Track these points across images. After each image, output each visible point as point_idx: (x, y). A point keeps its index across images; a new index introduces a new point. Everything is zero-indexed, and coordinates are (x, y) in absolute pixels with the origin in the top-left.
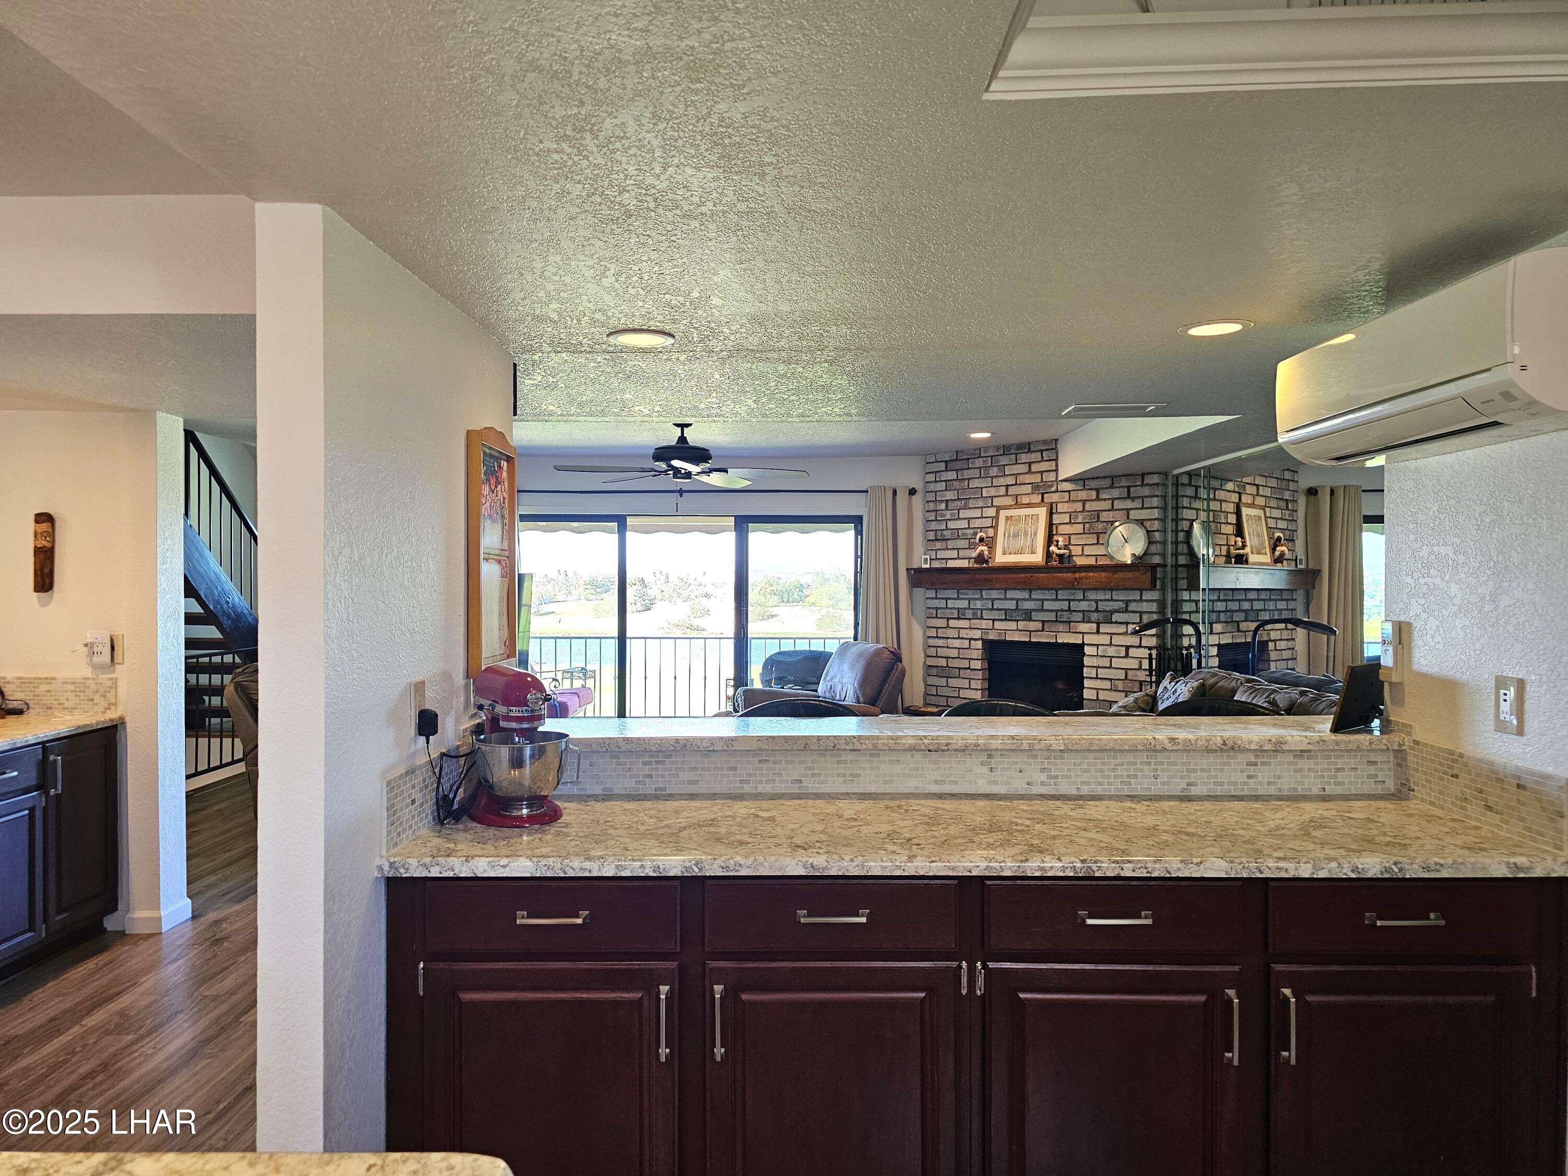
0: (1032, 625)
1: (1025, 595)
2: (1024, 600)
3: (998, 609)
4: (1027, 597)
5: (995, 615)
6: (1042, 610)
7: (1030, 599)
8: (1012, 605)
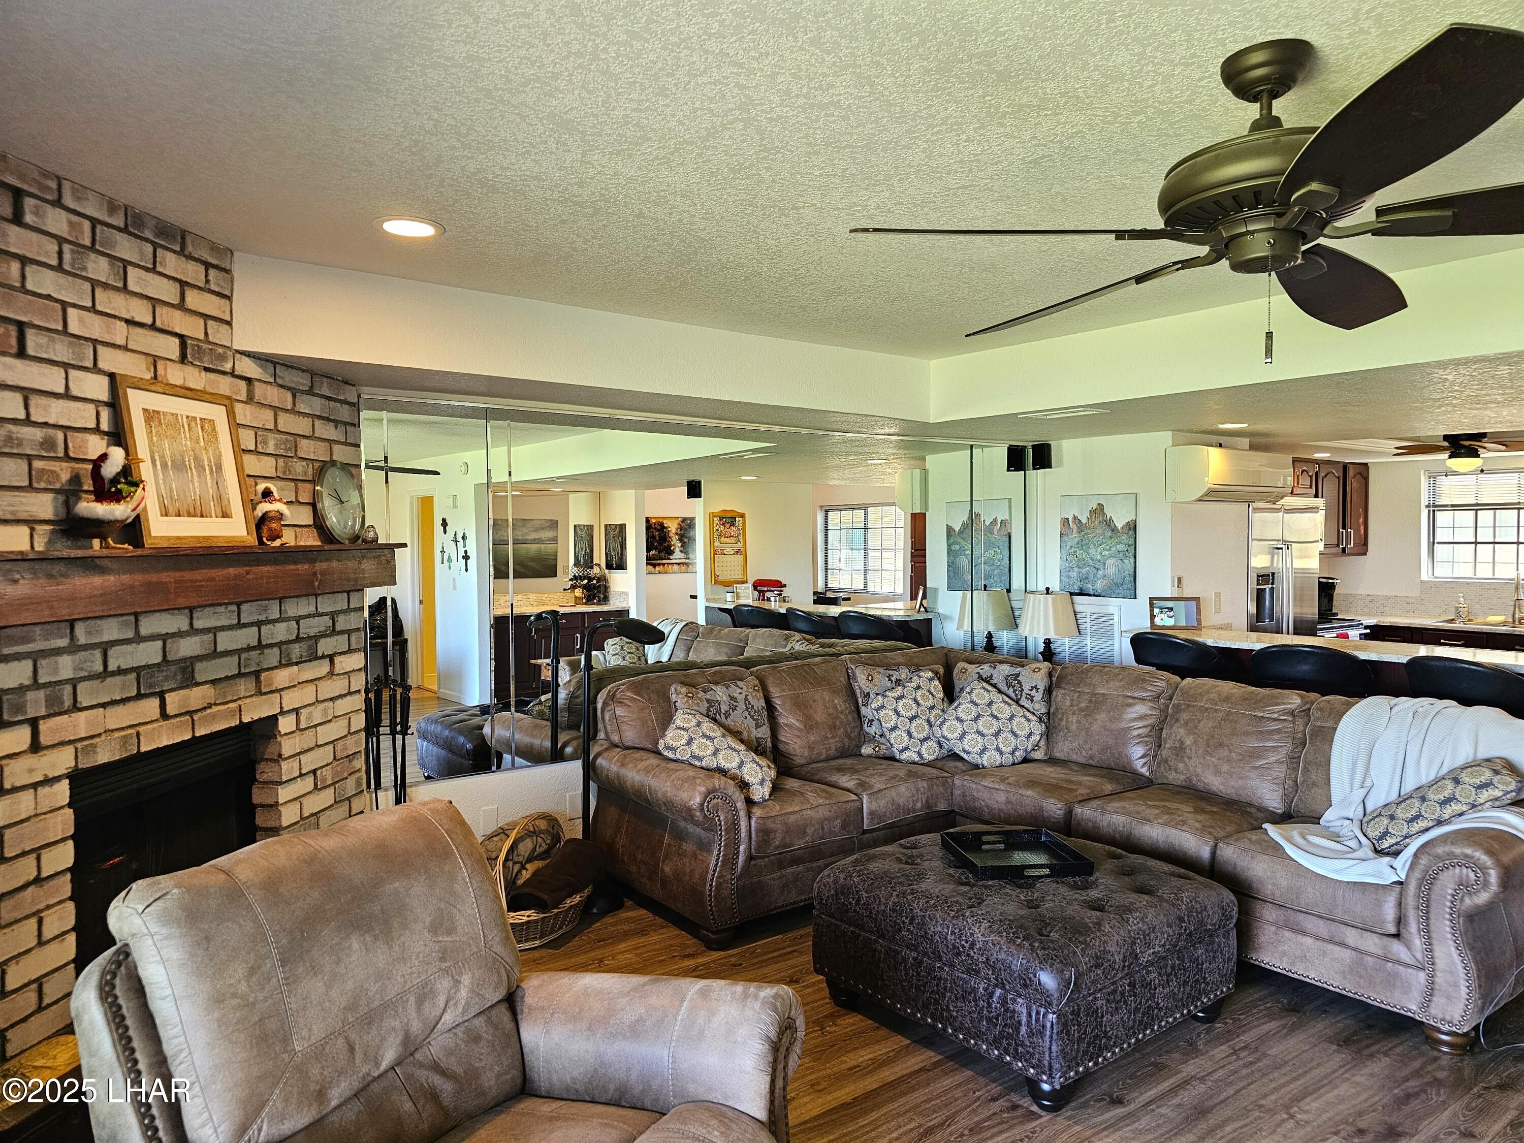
0: (197, 696)
1: (179, 622)
2: (180, 634)
3: (120, 672)
4: (185, 627)
5: (114, 688)
6: (215, 654)
7: (193, 631)
8: (150, 653)
